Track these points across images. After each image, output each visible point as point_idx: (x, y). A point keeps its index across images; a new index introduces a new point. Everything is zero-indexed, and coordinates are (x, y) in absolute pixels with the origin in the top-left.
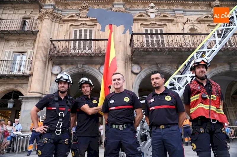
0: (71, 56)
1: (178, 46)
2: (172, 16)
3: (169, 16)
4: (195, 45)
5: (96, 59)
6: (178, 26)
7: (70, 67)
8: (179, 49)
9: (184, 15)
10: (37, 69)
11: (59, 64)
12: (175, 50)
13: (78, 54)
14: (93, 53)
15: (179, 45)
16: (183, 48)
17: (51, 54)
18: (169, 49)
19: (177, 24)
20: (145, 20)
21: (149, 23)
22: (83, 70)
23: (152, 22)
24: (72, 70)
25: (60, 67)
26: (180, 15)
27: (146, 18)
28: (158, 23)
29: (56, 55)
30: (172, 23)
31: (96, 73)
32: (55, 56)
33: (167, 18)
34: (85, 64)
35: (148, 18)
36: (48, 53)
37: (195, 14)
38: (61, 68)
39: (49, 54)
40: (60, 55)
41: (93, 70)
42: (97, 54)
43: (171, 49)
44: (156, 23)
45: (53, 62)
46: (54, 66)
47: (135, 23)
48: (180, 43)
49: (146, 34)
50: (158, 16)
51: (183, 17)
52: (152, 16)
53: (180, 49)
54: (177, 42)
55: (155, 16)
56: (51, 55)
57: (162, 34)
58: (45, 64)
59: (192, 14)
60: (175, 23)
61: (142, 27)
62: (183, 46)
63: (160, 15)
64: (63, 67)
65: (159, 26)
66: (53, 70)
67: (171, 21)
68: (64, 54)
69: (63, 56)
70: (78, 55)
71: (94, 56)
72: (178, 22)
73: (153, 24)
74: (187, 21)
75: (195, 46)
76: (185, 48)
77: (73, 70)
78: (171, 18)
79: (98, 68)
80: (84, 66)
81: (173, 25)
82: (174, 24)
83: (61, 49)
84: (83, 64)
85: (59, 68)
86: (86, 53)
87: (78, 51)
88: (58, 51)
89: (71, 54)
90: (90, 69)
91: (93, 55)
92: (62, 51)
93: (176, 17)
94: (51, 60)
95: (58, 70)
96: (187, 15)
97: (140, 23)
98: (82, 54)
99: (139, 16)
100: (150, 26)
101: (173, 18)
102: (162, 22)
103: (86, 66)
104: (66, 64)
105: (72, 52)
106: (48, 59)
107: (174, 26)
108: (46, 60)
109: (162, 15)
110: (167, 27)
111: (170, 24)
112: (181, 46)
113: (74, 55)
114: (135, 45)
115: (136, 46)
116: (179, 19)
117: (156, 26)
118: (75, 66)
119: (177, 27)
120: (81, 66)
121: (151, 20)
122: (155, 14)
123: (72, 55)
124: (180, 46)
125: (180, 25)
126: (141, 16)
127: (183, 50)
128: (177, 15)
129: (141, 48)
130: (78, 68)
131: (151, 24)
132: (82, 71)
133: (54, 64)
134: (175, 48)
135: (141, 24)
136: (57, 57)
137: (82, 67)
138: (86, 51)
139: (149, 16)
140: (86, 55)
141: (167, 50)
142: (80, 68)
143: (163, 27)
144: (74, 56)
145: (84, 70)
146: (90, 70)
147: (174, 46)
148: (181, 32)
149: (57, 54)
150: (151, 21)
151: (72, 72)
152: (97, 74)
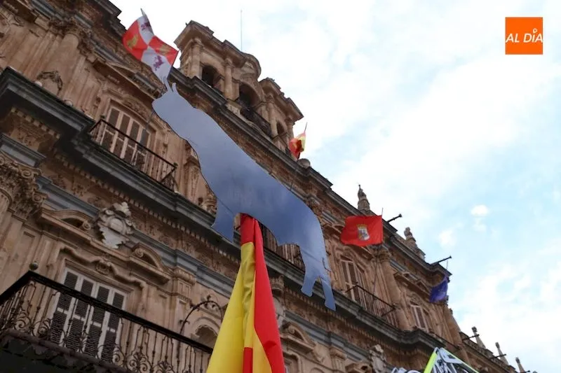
2: (165, 269)
3: (157, 264)
6: (172, 307)
9: (200, 281)
19: (171, 299)
20: (84, 244)
21: (91, 258)
23: (102, 260)
26: (187, 276)
27: (89, 238)
28: (118, 271)
30: (158, 289)
33: (152, 269)
35: (95, 242)
37: (223, 290)
44: (111, 269)
47: (44, 237)
49: (67, 291)
50: (126, 249)
51: (192, 284)
52: (111, 242)
55: (119, 245)
57: (117, 312)
59: (216, 286)
60: (166, 292)
61: (63, 261)
63: (133, 250)
65: (117, 283)
67: (159, 281)
72: (176, 294)
73: (104, 266)
74: (205, 303)
78: (160, 273)
81: (161, 296)
82: (163, 294)
93: (176, 277)
96: (203, 283)
99: (68, 221)
100: (91, 269)
101: (167, 277)
102: (130, 274)
107: (161, 299)
109: (141, 251)
110: (140, 295)
111: (153, 290)
116: (181, 287)
117: (110, 278)
119: (168, 306)
121: (102, 253)
122: (119, 240)
125: (179, 307)
126: (78, 224)
128: (180, 272)
131: (96, 263)
135: (64, 251)
139: (100, 236)
143: (128, 292)
148: (176, 329)
150: (101, 255)
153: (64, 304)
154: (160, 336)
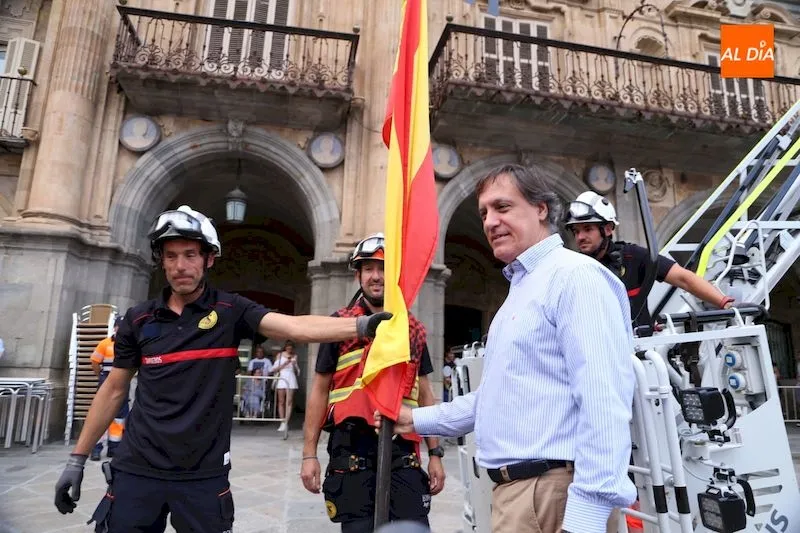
0: (203, 82)
1: (604, 95)
4: (663, 102)
5: (300, 109)
7: (197, 128)
8: (607, 108)
10: (61, 120)
11: (153, 113)
12: (594, 109)
13: (234, 78)
14: (292, 84)
15: (607, 94)
16: (621, 105)
17: (124, 65)
18: (575, 103)
22: (247, 144)
24: (203, 141)
25: (156, 124)
29: (143, 75)
31: (293, 162)
32: (137, 77)
34: (255, 124)
36: (109, 58)
38: (159, 128)
39: (115, 66)
40: (159, 75)
41: (283, 148)
42: (306, 90)
43: (580, 104)
45: (127, 101)
46: (128, 116)
48: (614, 86)
53: (612, 107)
54: (602, 84)
56: (124, 69)
58: (95, 105)
62: (621, 97)
64: (169, 123)
66: (125, 131)
68: (175, 72)
69: (173, 79)
70: (233, 85)
71: (295, 95)
75: (659, 104)
76: (629, 108)
77: (208, 140)
79: (302, 144)
80: (251, 129)
83: (166, 51)
84: (248, 123)
85: (152, 126)
86: (263, 81)
87: (232, 66)
88: (153, 59)
89: (205, 75)
90: (273, 144)
91: (292, 91)
92: (167, 62)
94: (120, 90)
95: (144, 135)
98: (249, 80)
103: (259, 131)
104: (180, 113)
105: (208, 68)
106: (105, 87)
108: (99, 90)
112: (616, 96)
113: (218, 81)
114: (454, 73)
115: (457, 76)
118: (214, 127)
120: (241, 126)
123: (208, 80)
124: (612, 99)
127: (622, 112)
129: (479, 87)
130: (228, 134)
132: (240, 149)
133: (130, 109)
134: (594, 102)
136: (146, 81)
137: (244, 131)
138: (265, 72)
140: (263, 88)
141: (567, 105)
142: (235, 134)
144: (215, 85)
145: (251, 147)
146: (273, 149)
147: (593, 93)
149: (145, 68)
151: (200, 149)
152: (297, 164)
153: (491, 49)
154: (592, 56)
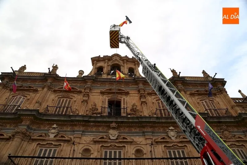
97: (163, 145)
